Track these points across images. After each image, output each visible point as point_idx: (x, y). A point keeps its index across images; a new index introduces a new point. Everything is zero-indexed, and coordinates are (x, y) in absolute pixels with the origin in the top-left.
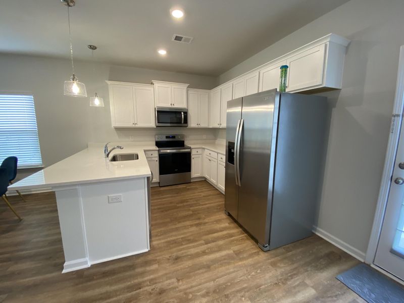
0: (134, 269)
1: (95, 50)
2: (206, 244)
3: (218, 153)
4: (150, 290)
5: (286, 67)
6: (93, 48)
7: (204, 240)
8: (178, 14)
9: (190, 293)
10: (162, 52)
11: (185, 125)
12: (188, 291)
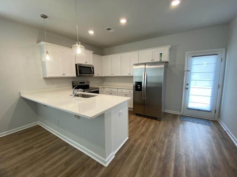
0: (134, 145)
1: (45, 19)
2: (143, 126)
3: (118, 89)
4: (150, 147)
5: (162, 54)
6: (44, 17)
7: (141, 125)
8: (123, 21)
9: (161, 140)
10: (91, 32)
11: (93, 75)
12: (160, 140)
